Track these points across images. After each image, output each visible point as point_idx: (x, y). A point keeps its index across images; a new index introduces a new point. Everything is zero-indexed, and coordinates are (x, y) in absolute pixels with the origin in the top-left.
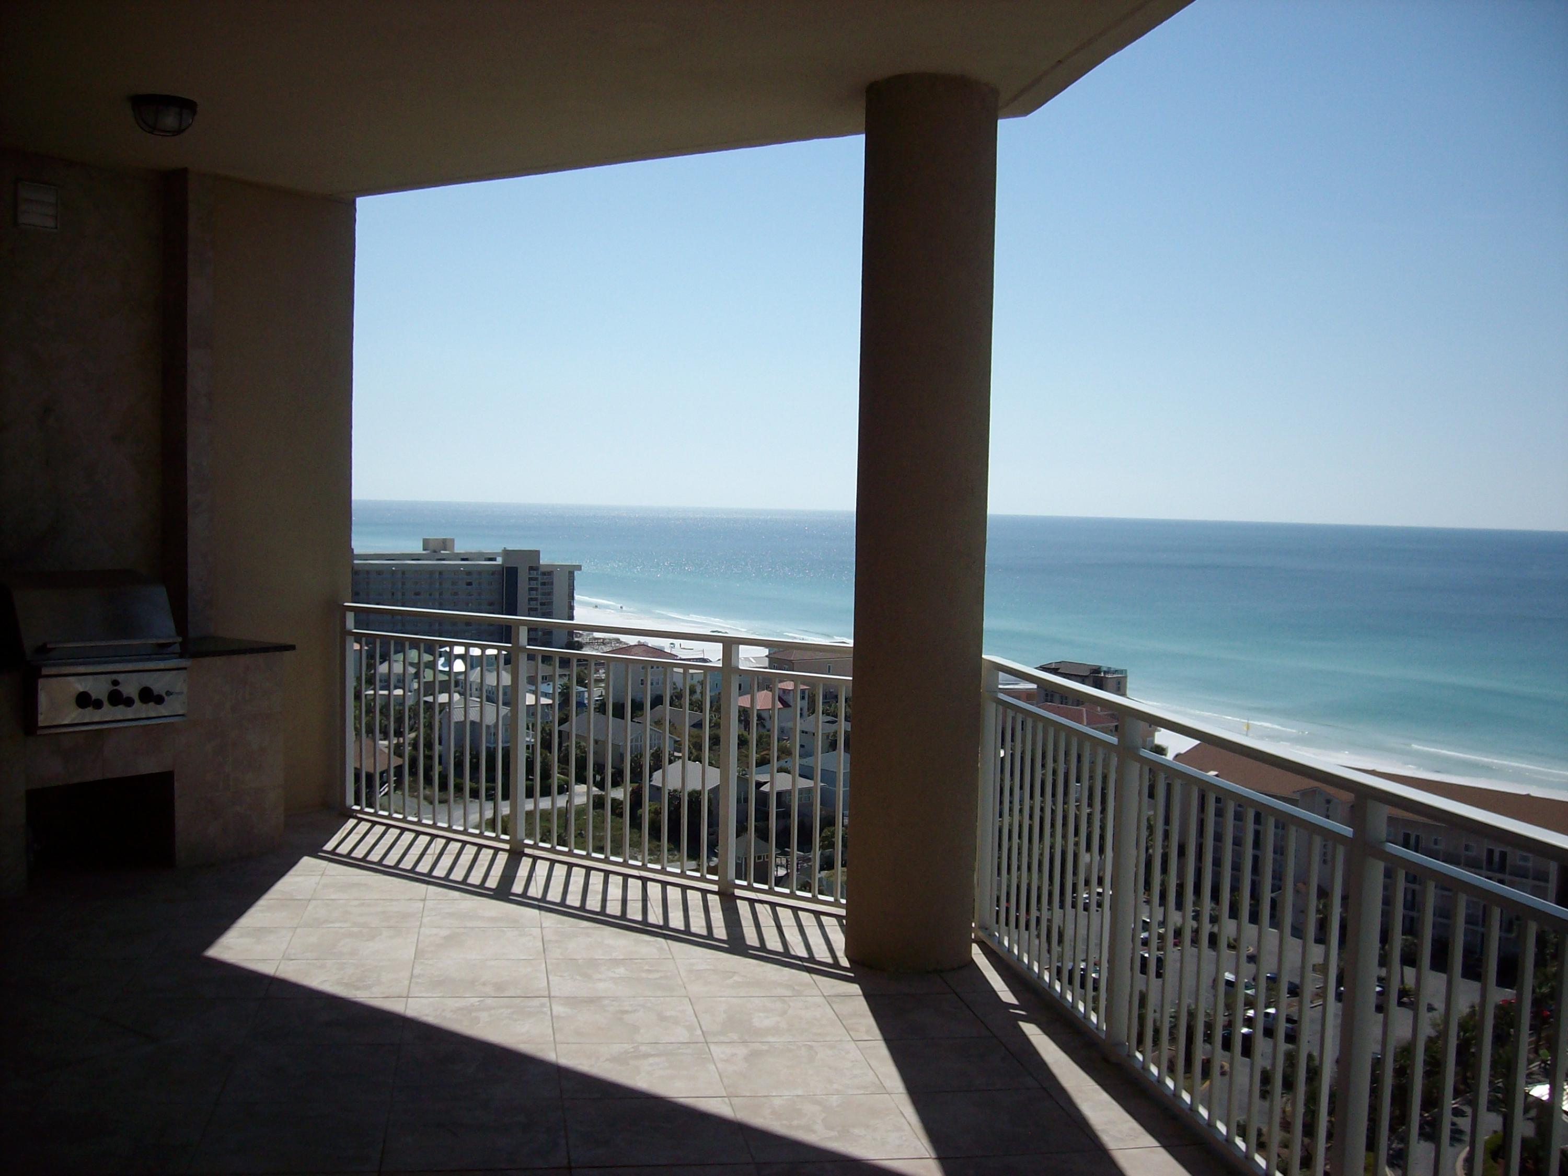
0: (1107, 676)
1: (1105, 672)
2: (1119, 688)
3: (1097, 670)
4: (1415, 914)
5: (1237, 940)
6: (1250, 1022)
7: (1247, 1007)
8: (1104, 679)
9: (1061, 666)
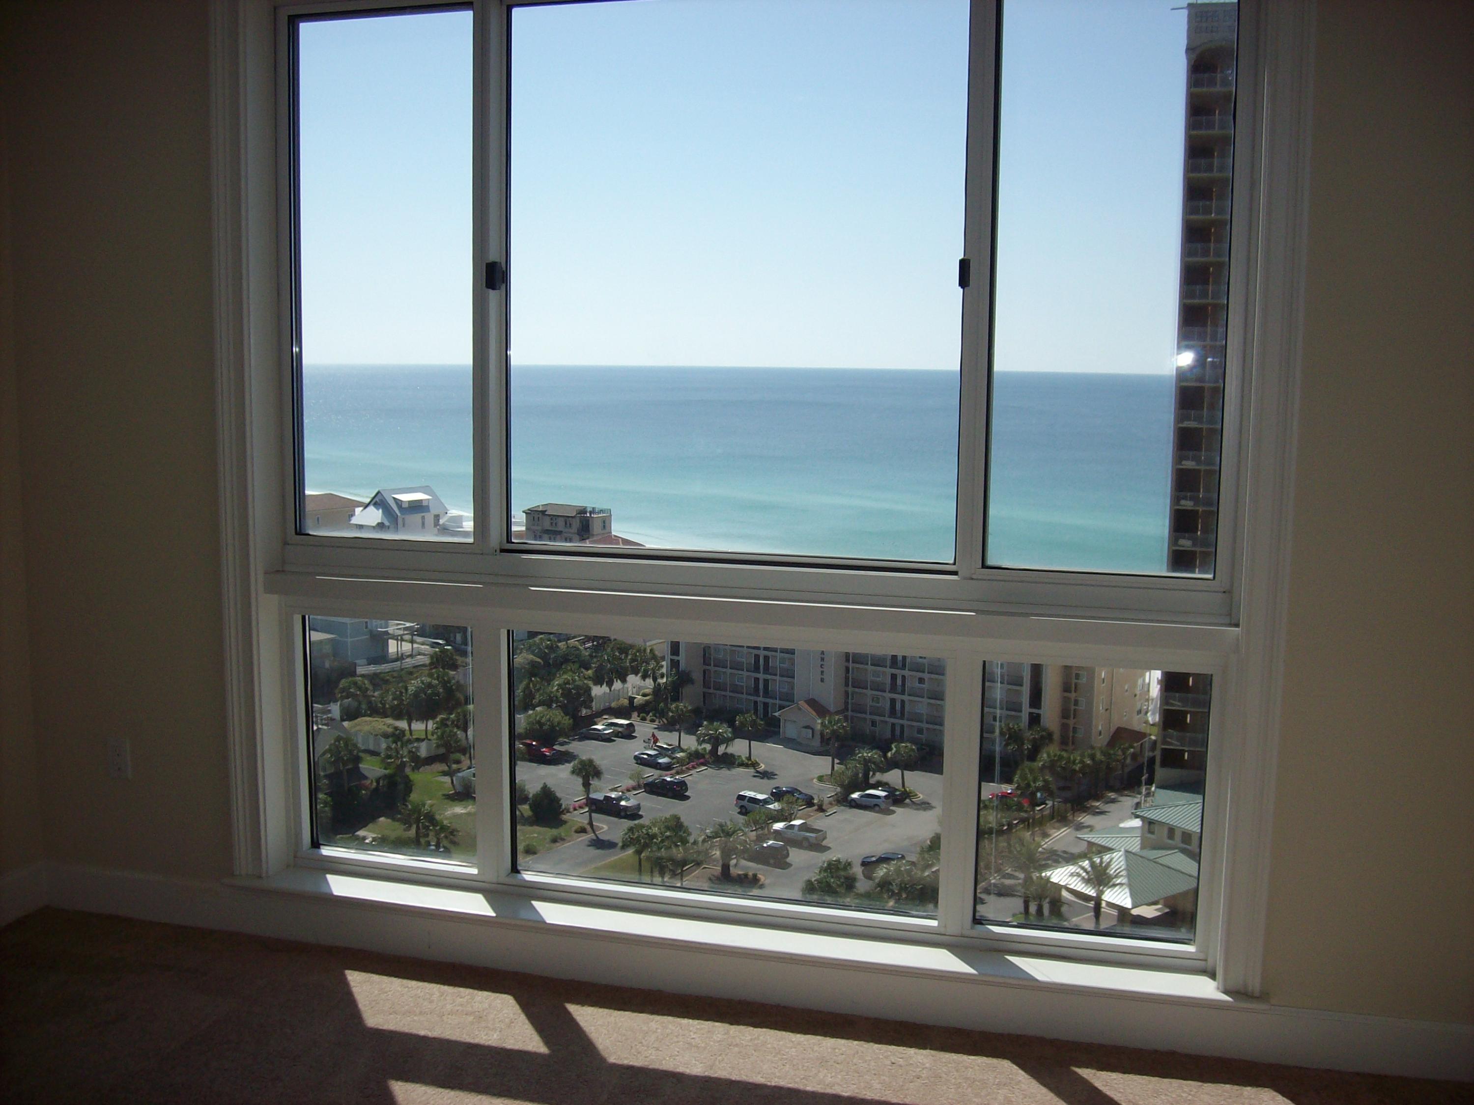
0: (592, 516)
1: (591, 513)
2: (604, 526)
3: (583, 511)
4: (905, 722)
5: (749, 758)
6: (778, 834)
7: (771, 821)
8: (590, 519)
9: (548, 508)
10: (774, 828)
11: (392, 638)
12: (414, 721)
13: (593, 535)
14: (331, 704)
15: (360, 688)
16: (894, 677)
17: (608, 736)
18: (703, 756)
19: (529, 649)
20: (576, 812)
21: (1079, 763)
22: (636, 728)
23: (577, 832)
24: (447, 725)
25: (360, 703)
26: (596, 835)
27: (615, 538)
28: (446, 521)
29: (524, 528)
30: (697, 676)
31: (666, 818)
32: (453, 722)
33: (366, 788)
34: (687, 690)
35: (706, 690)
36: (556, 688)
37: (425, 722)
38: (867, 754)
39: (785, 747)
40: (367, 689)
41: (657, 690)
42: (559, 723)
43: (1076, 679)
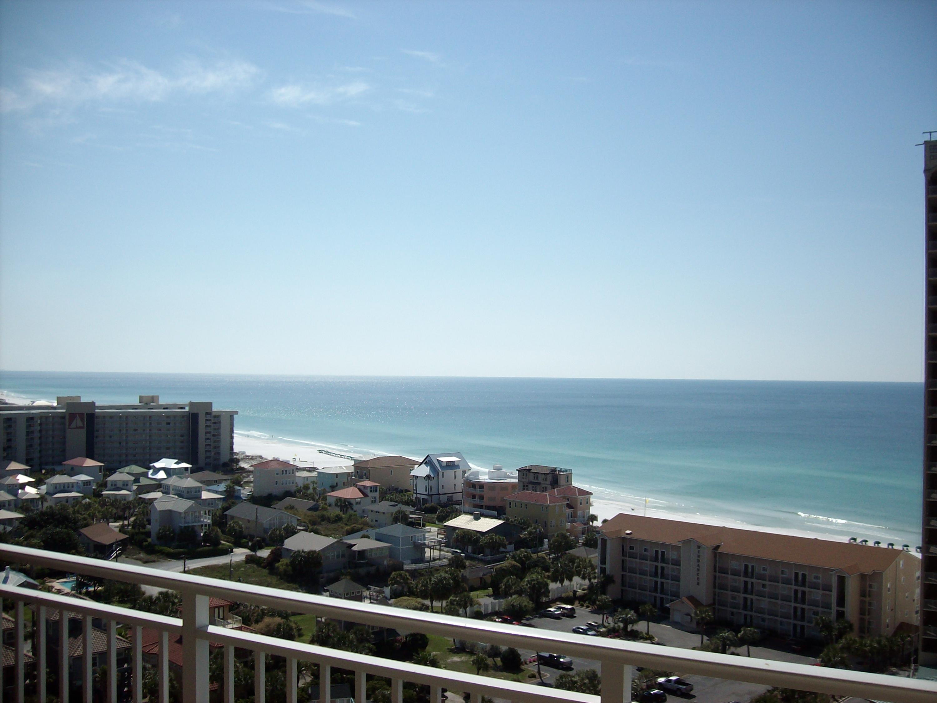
0: (560, 473)
1: (559, 471)
2: (567, 480)
3: (554, 470)
4: (753, 614)
5: (647, 634)
6: (660, 686)
7: (657, 676)
8: (559, 476)
9: (533, 468)
10: (658, 681)
11: (428, 547)
12: (435, 601)
13: (560, 486)
14: (385, 587)
15: (403, 579)
16: (746, 583)
17: (557, 616)
18: (618, 631)
19: (514, 557)
20: (531, 664)
21: (869, 646)
22: (576, 611)
23: (529, 677)
24: (453, 604)
25: (403, 588)
26: (541, 679)
27: (574, 488)
28: (469, 475)
29: (517, 481)
30: (618, 579)
31: (587, 671)
32: (457, 602)
33: (399, 641)
34: (610, 588)
35: (623, 588)
36: (526, 583)
37: (441, 601)
38: (725, 634)
39: (673, 627)
40: (408, 579)
41: (591, 587)
42: (525, 606)
43: (870, 588)
